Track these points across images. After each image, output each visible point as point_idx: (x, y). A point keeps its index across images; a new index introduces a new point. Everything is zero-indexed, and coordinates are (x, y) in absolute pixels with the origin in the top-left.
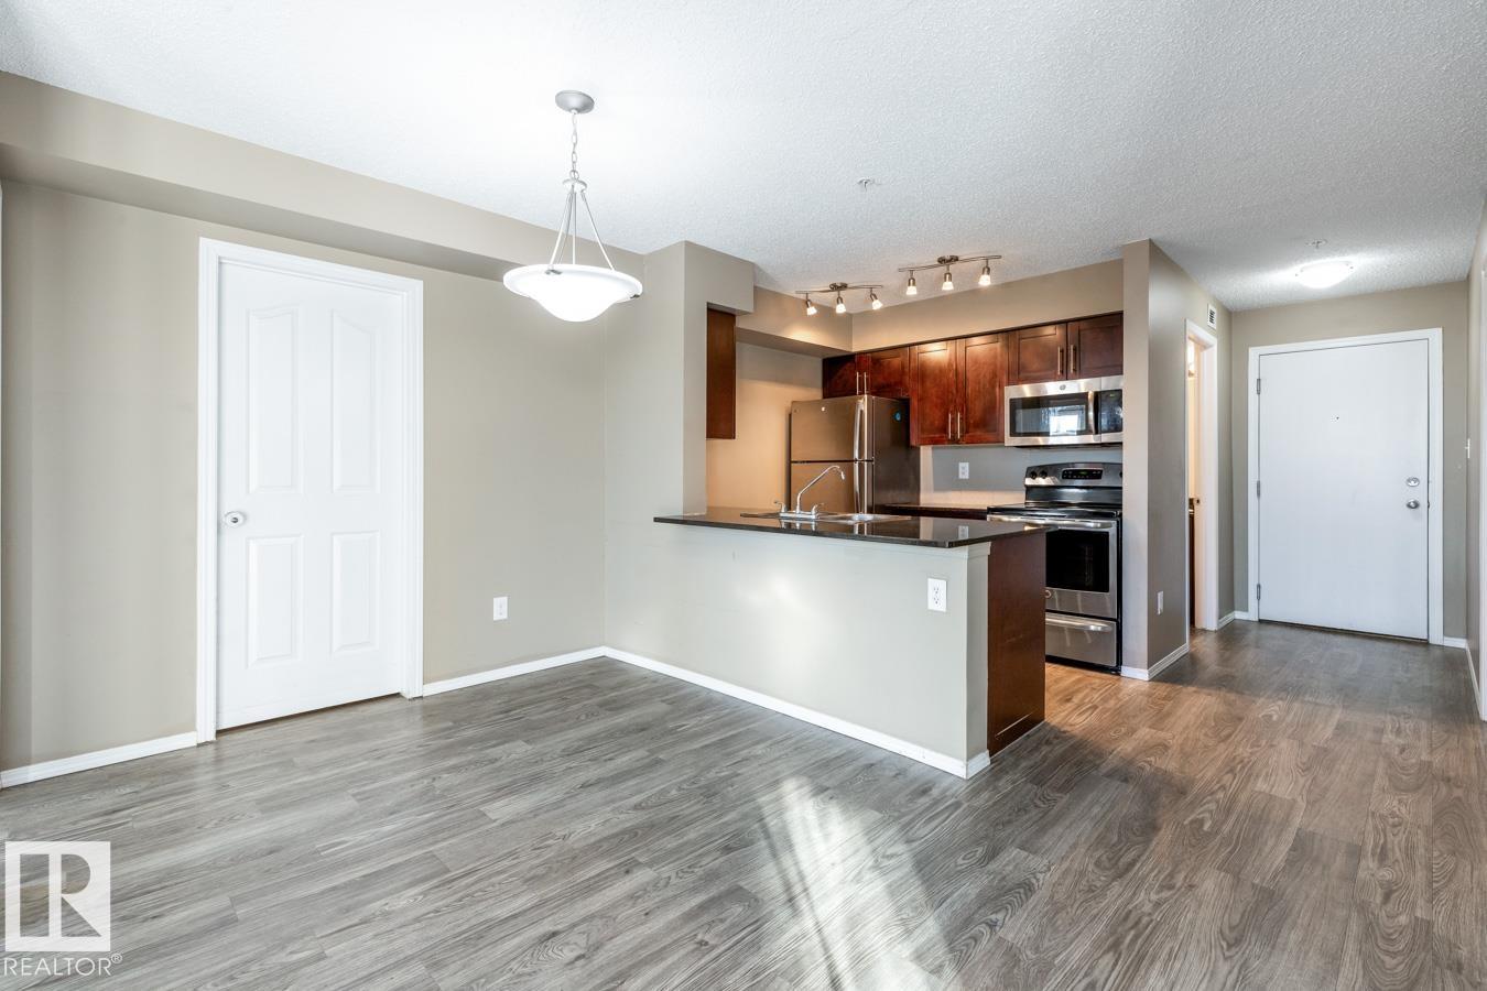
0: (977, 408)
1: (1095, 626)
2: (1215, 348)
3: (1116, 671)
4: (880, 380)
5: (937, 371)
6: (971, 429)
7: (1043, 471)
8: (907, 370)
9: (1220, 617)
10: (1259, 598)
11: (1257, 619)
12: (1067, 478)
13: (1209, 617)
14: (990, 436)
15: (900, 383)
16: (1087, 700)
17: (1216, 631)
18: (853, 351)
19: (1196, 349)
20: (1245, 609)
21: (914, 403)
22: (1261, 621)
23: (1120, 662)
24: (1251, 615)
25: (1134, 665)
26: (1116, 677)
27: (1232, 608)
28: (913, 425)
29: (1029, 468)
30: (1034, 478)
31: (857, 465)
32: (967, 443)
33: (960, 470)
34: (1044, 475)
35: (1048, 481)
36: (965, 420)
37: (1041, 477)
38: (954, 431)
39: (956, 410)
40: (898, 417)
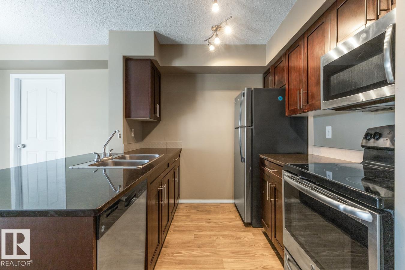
28: (287, 103)
29: (368, 130)
30: (369, 140)
31: (240, 129)
32: (308, 111)
33: (327, 132)
34: (377, 136)
35: (381, 143)
36: (307, 94)
37: (375, 138)
38: (300, 103)
39: (302, 87)
40: (280, 99)
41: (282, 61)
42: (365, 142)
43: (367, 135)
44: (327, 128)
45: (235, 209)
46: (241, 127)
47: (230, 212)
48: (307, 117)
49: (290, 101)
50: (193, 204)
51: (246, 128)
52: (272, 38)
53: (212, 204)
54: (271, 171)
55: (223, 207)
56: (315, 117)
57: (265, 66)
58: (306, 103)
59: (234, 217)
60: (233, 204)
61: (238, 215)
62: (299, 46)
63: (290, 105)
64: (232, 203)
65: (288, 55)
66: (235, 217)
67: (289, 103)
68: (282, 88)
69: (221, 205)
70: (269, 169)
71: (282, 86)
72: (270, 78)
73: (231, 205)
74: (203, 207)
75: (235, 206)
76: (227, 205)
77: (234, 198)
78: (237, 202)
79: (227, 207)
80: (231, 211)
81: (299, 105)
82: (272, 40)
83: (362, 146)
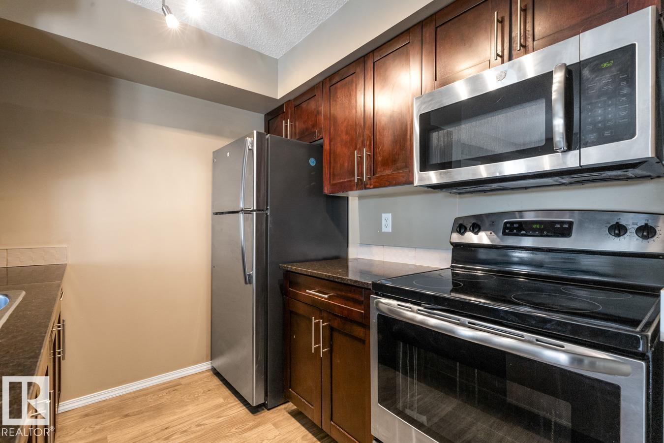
0: (386, 140)
6: (378, 170)
8: (321, 109)
12: (510, 234)
14: (399, 175)
21: (327, 147)
28: (326, 170)
29: (456, 220)
30: (462, 234)
31: (241, 215)
32: (375, 187)
33: (384, 222)
34: (476, 228)
35: (483, 238)
36: (373, 158)
37: (473, 231)
38: (361, 174)
39: (364, 146)
40: (312, 162)
41: (316, 95)
42: (456, 238)
43: (461, 227)
44: (384, 216)
45: (216, 381)
46: (246, 212)
47: (209, 391)
48: (348, 197)
49: (334, 169)
50: (105, 401)
51: (255, 213)
52: (294, 50)
53: (158, 385)
54: (326, 296)
55: (189, 384)
56: (360, 198)
57: (277, 99)
58: (371, 174)
59: (221, 400)
60: (208, 370)
61: (227, 392)
62: (354, 74)
63: (334, 175)
64: (205, 370)
65: (328, 86)
66: (225, 399)
67: (331, 171)
68: (313, 143)
69: (183, 382)
70: (315, 292)
71: (314, 140)
72: (286, 123)
73: (205, 375)
74: (138, 400)
75: (216, 373)
76: (196, 378)
77: (210, 358)
78: (219, 363)
79: (196, 381)
80: (211, 388)
81: (357, 176)
82: (295, 53)
83: (452, 244)
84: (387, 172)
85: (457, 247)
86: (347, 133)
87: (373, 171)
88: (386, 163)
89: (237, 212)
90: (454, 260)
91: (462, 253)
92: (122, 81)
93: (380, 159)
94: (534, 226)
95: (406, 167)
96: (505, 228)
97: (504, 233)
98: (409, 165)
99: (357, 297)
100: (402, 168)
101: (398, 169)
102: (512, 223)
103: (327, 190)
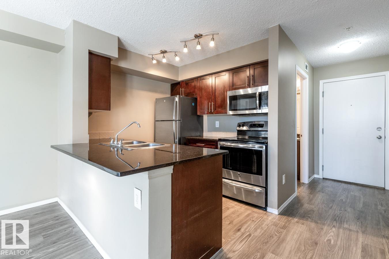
0: (219, 100)
1: (257, 189)
2: (308, 80)
3: (265, 209)
4: (188, 91)
5: (206, 87)
6: (217, 109)
7: (243, 124)
8: (196, 87)
9: (309, 177)
10: (323, 170)
11: (322, 178)
12: (251, 127)
13: (305, 179)
14: (223, 111)
15: (194, 92)
16: (247, 230)
17: (308, 184)
18: (179, 80)
19: (301, 79)
20: (318, 174)
21: (198, 99)
22: (323, 178)
23: (266, 205)
24: (320, 176)
25: (272, 207)
26: (265, 212)
27: (314, 174)
28: (198, 107)
29: (238, 123)
30: (240, 127)
31: (174, 122)
32: (215, 114)
33: (216, 124)
34: (243, 126)
35: (245, 128)
36: (215, 105)
37: (242, 127)
38: (211, 109)
39: (212, 101)
40: (193, 104)
41: (194, 82)
42: (238, 128)
43: (239, 126)
44: (217, 122)
48: (204, 116)
49: (201, 107)
51: (178, 121)
54: (204, 145)
56: (208, 116)
62: (209, 79)
63: (201, 109)
65: (199, 80)
71: (194, 96)
72: (182, 89)
83: (237, 130)
84: (220, 110)
85: (238, 131)
86: (206, 96)
87: (215, 109)
88: (219, 107)
89: (173, 120)
90: (238, 134)
91: (240, 132)
92: (128, 75)
93: (217, 106)
94: (257, 125)
95: (225, 109)
96: (250, 126)
97: (250, 127)
98: (225, 108)
99: (213, 143)
100: (224, 109)
101: (223, 109)
102: (252, 124)
103: (198, 114)
